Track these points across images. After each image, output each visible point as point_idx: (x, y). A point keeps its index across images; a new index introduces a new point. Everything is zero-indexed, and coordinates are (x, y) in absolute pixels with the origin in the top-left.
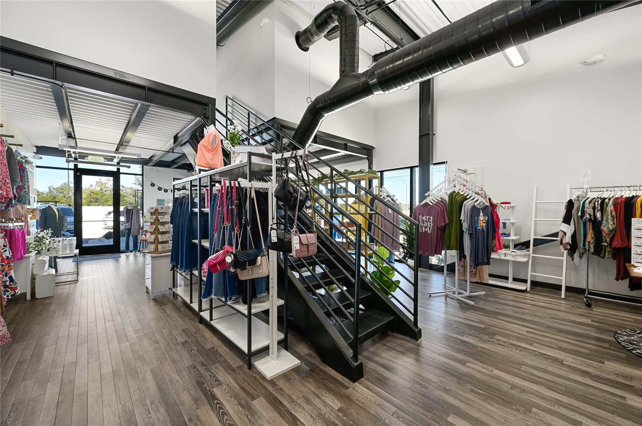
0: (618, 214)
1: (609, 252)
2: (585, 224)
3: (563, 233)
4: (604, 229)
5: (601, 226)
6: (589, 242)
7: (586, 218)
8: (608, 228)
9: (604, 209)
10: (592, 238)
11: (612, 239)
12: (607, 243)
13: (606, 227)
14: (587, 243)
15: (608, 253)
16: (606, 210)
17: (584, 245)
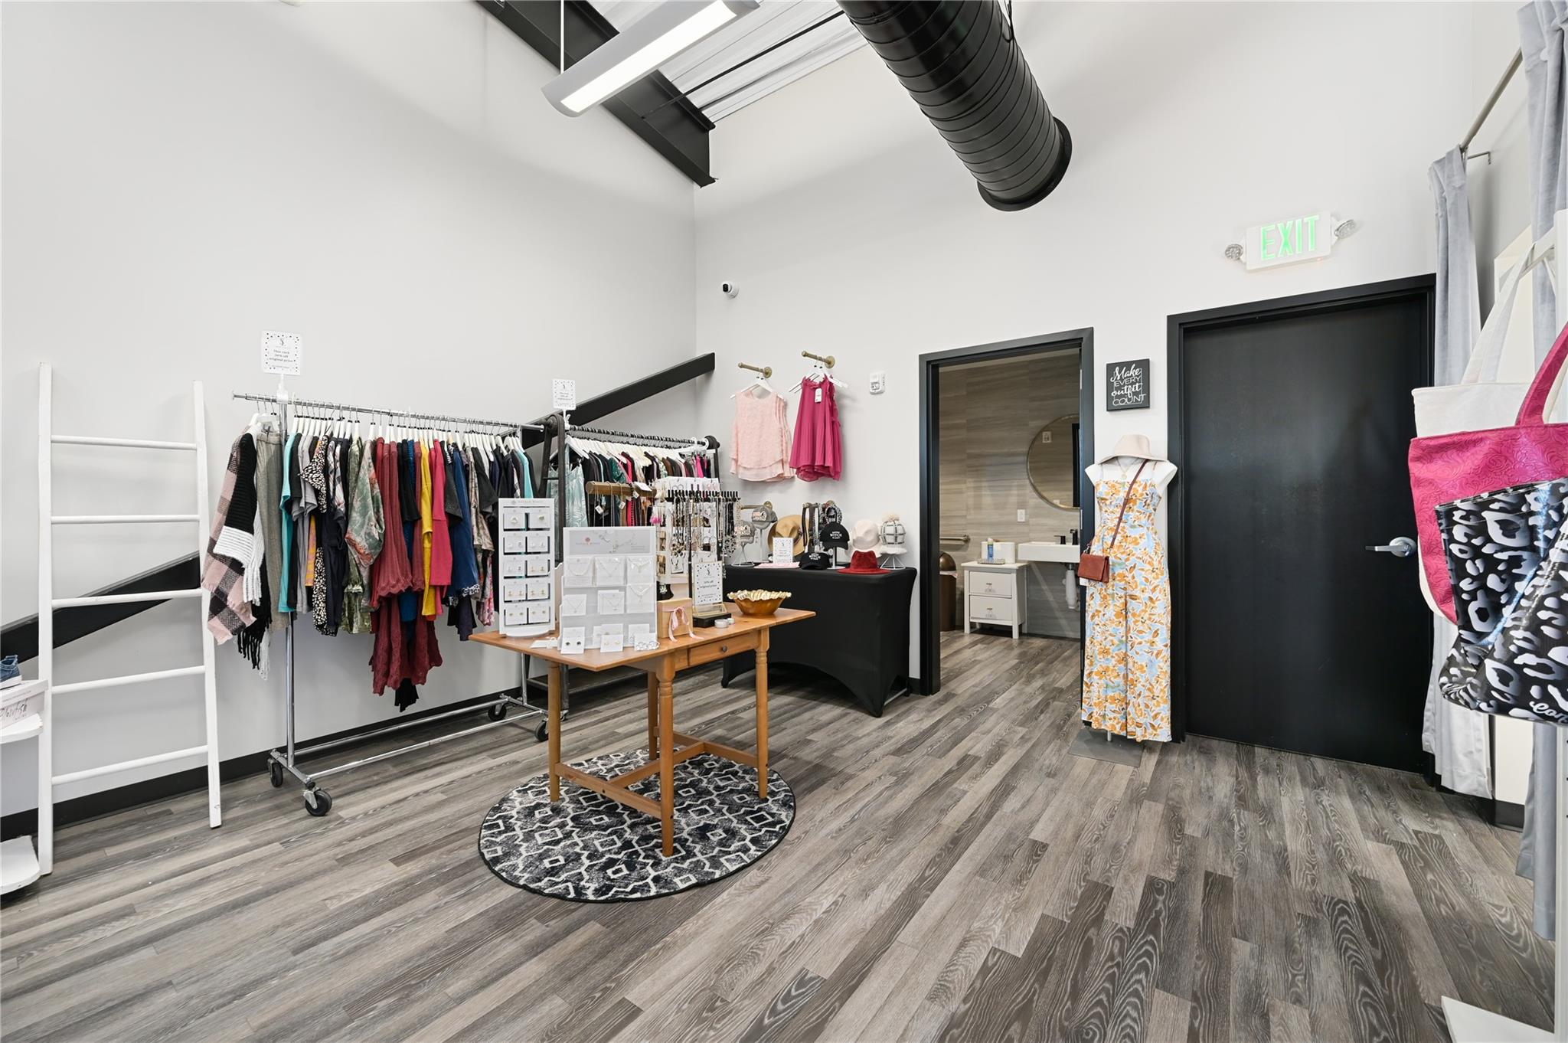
0: (387, 492)
1: (364, 611)
2: (294, 526)
3: (225, 568)
4: (358, 540)
5: (346, 533)
6: (310, 590)
7: (306, 503)
8: (369, 535)
9: (352, 478)
10: (320, 574)
11: (375, 570)
12: (362, 586)
13: (363, 533)
14: (301, 595)
15: (361, 615)
16: (356, 481)
17: (292, 602)
